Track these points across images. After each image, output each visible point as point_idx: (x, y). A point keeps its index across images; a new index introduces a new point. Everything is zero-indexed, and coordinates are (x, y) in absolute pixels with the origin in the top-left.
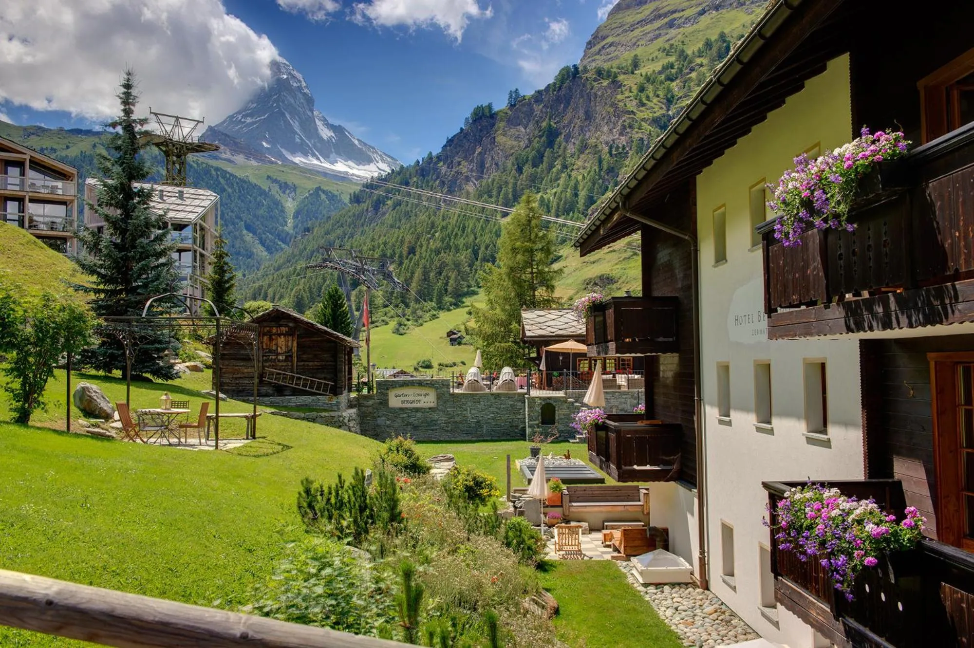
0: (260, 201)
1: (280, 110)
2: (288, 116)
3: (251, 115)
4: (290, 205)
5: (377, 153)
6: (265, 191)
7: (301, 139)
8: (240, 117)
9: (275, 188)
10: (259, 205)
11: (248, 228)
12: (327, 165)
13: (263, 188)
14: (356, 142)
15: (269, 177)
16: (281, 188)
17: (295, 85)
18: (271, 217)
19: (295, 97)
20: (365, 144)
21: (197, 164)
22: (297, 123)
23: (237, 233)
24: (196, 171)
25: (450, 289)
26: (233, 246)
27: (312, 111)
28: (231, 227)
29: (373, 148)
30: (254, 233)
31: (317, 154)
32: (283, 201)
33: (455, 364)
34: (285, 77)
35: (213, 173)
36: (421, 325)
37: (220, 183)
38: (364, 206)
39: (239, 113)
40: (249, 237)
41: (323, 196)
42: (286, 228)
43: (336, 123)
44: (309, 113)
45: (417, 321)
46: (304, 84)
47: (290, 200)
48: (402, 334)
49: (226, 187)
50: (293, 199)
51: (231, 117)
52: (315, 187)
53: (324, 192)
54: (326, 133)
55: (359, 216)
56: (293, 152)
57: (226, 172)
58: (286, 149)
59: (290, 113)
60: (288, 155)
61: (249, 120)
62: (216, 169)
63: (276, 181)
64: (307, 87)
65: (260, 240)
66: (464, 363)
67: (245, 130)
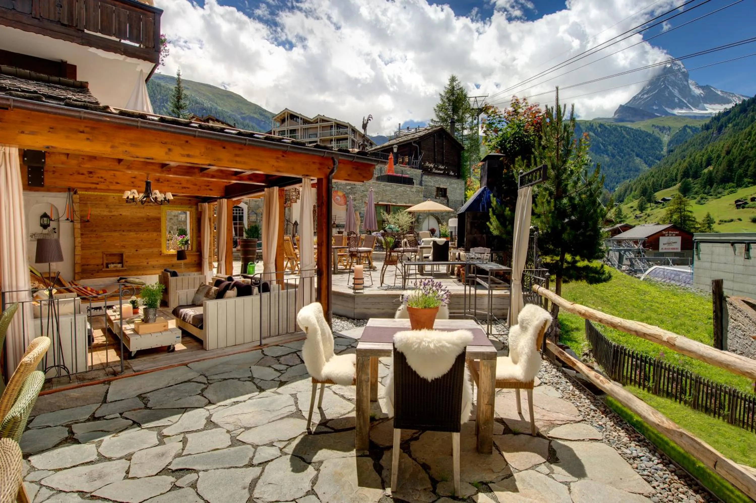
0: (647, 140)
1: (666, 85)
2: (670, 88)
3: (647, 93)
4: (666, 139)
5: (735, 96)
6: (650, 134)
7: (679, 99)
8: (640, 96)
9: (657, 130)
10: (645, 142)
11: (638, 155)
12: (696, 111)
13: (649, 132)
14: (719, 93)
15: (653, 126)
16: (660, 130)
17: (676, 68)
18: (653, 148)
19: (676, 75)
20: (726, 93)
21: (610, 126)
22: (676, 91)
23: (631, 160)
24: (609, 130)
25: (749, 173)
26: (628, 167)
27: (687, 81)
28: (627, 157)
29: (733, 94)
30: (641, 158)
31: (690, 106)
32: (661, 138)
33: (732, 221)
34: (669, 65)
35: (619, 129)
36: (719, 198)
37: (622, 134)
38: (711, 131)
39: (640, 93)
40: (638, 160)
41: (689, 130)
42: (662, 152)
43: (704, 84)
44: (686, 83)
45: (716, 195)
46: (682, 66)
47: (666, 136)
48: (702, 204)
49: (626, 135)
50: (668, 135)
51: (634, 97)
52: (683, 125)
53: (689, 128)
54: (698, 92)
55: (707, 137)
56: (673, 108)
57: (626, 127)
58: (669, 107)
59: (672, 86)
60: (669, 110)
61: (646, 96)
62: (621, 127)
63: (658, 127)
64: (684, 68)
65: (645, 161)
66: (740, 220)
67: (643, 102)
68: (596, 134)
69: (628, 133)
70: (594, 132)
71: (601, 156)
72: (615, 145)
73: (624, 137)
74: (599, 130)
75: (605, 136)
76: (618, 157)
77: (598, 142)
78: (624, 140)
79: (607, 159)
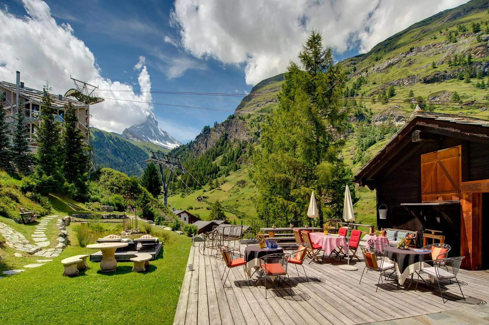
1: (148, 125)
3: (139, 126)
5: (176, 140)
7: (154, 135)
9: (146, 149)
10: (141, 155)
12: (161, 144)
13: (142, 149)
14: (170, 137)
15: (144, 146)
17: (152, 117)
19: (152, 121)
20: (173, 138)
22: (152, 129)
23: (134, 164)
24: (121, 142)
27: (157, 126)
28: (132, 162)
31: (159, 140)
32: (148, 154)
33: (199, 208)
36: (189, 195)
37: (129, 147)
43: (164, 130)
45: (188, 193)
46: (155, 117)
48: (183, 198)
51: (133, 127)
52: (158, 150)
53: (160, 152)
54: (161, 133)
58: (149, 138)
59: (151, 126)
60: (150, 140)
61: (138, 127)
62: (128, 142)
63: (146, 147)
64: (156, 118)
65: (141, 166)
66: (202, 208)
67: (137, 131)
68: (114, 143)
69: (132, 147)
70: (113, 141)
71: (117, 158)
72: (125, 153)
73: (130, 149)
74: (116, 141)
75: (119, 145)
76: (128, 161)
77: (116, 149)
78: (130, 151)
79: (122, 161)
